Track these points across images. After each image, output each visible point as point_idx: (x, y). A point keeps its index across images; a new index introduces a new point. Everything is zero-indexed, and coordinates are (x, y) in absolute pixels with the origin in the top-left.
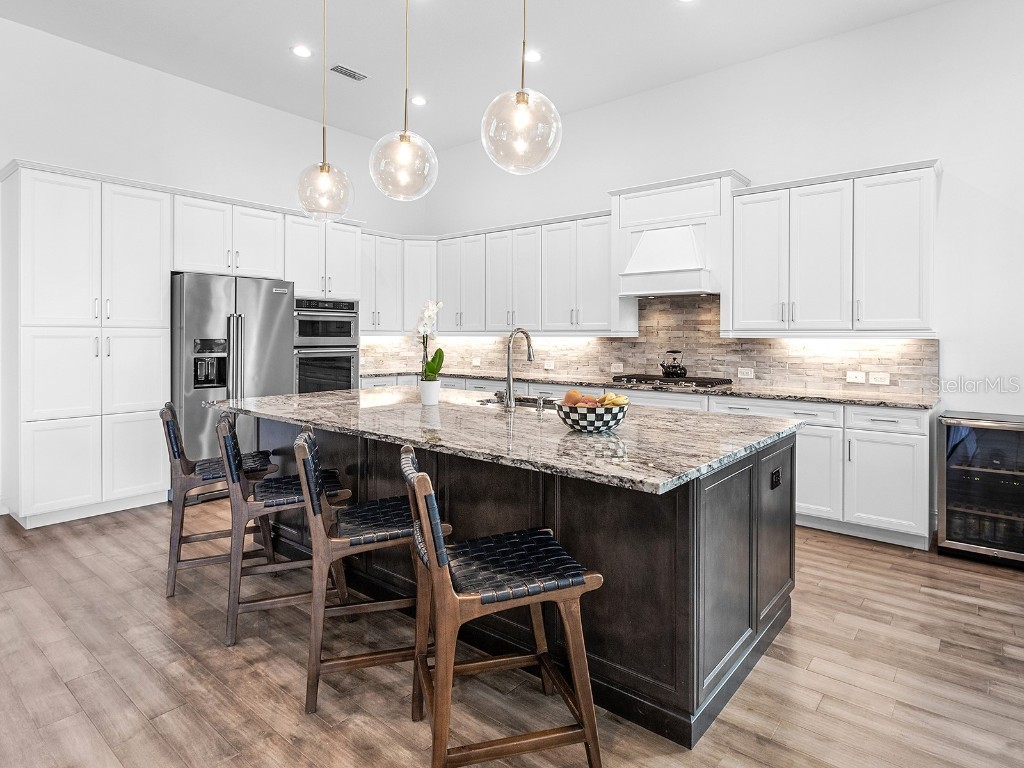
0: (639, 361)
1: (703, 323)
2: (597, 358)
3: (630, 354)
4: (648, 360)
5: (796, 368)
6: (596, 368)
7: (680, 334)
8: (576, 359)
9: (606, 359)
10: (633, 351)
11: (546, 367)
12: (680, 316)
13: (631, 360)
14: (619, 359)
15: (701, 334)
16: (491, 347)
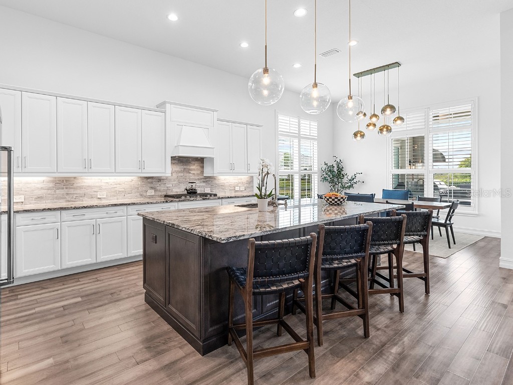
0: (163, 189)
1: (191, 170)
2: (138, 188)
3: (158, 185)
4: (167, 187)
5: (222, 187)
6: (138, 194)
7: (182, 174)
8: (123, 190)
9: (144, 189)
10: (159, 183)
11: (99, 197)
12: (182, 166)
13: (158, 188)
14: (152, 188)
15: (191, 175)
16: (39, 186)
